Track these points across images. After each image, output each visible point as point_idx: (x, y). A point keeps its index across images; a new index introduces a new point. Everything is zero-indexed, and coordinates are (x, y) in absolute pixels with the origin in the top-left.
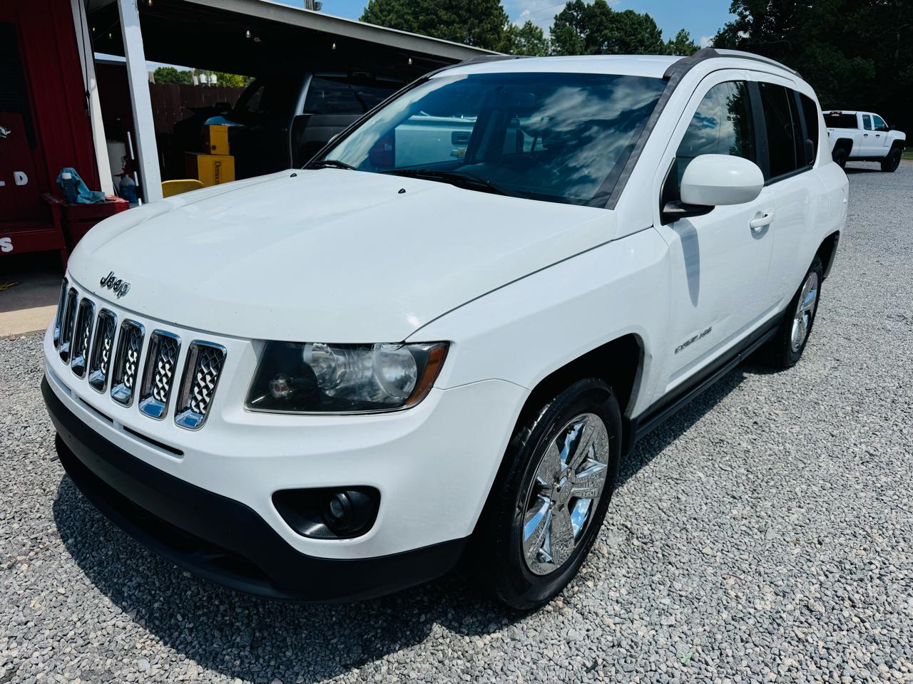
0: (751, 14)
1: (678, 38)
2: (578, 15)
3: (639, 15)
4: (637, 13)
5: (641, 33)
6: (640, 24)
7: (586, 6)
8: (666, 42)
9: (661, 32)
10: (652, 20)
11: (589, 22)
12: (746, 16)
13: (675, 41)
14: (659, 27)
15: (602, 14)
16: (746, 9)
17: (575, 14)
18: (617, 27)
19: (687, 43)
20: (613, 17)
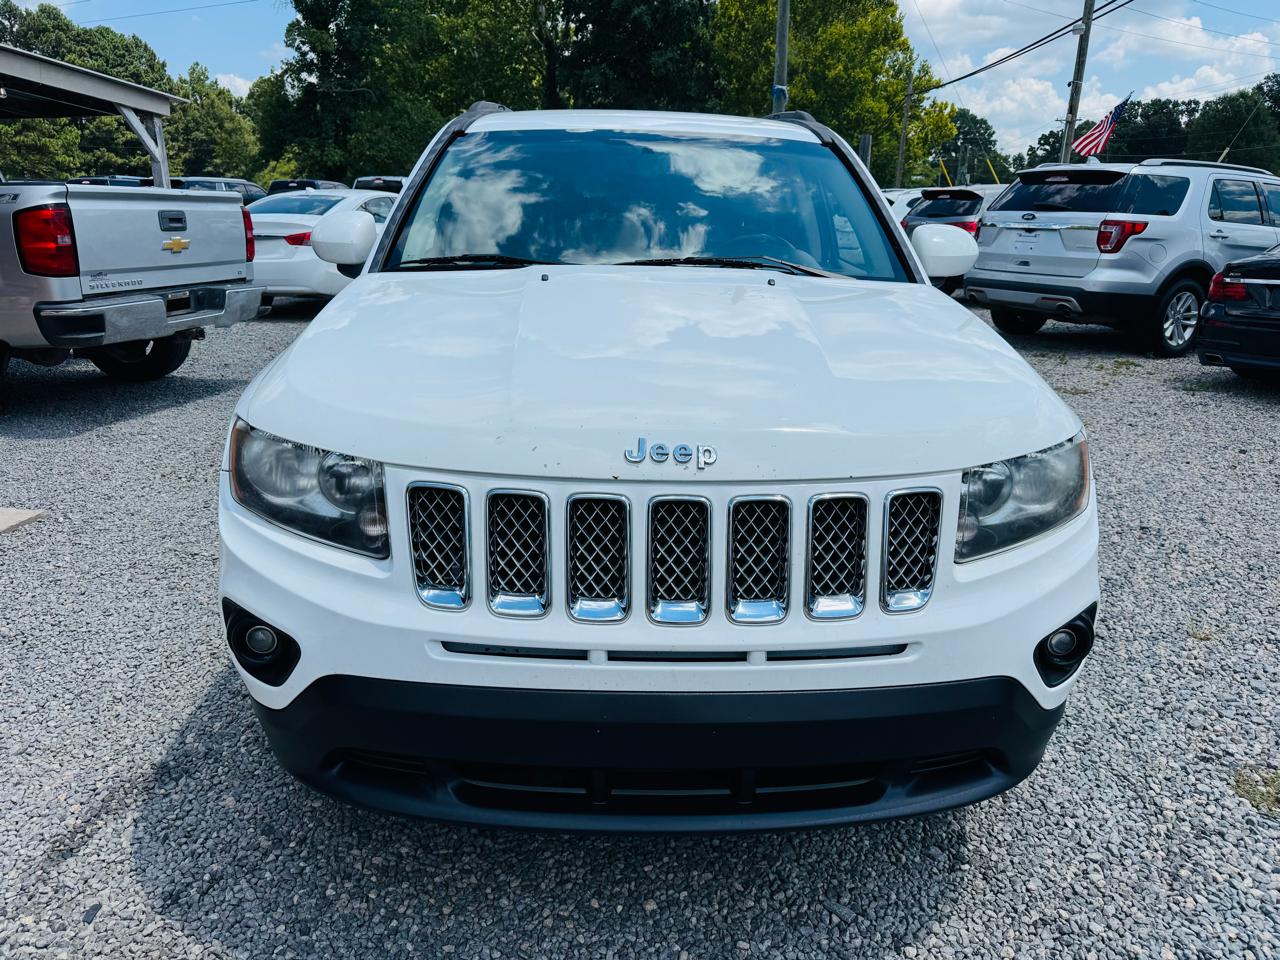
0: (313, 49)
1: (192, 73)
2: (12, 26)
3: (123, 35)
4: (118, 32)
5: (132, 63)
6: (127, 48)
7: (25, 14)
8: (175, 79)
9: (164, 65)
10: (146, 46)
11: (37, 38)
12: (306, 54)
13: (188, 79)
14: (160, 58)
15: (57, 27)
16: (304, 43)
17: (6, 23)
18: (89, 51)
19: (208, 82)
20: (79, 35)
